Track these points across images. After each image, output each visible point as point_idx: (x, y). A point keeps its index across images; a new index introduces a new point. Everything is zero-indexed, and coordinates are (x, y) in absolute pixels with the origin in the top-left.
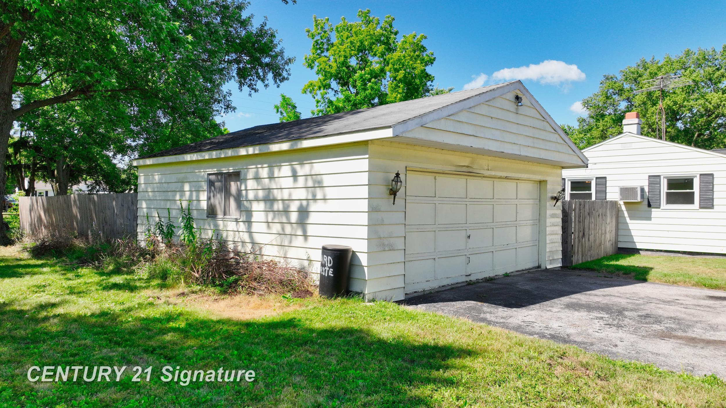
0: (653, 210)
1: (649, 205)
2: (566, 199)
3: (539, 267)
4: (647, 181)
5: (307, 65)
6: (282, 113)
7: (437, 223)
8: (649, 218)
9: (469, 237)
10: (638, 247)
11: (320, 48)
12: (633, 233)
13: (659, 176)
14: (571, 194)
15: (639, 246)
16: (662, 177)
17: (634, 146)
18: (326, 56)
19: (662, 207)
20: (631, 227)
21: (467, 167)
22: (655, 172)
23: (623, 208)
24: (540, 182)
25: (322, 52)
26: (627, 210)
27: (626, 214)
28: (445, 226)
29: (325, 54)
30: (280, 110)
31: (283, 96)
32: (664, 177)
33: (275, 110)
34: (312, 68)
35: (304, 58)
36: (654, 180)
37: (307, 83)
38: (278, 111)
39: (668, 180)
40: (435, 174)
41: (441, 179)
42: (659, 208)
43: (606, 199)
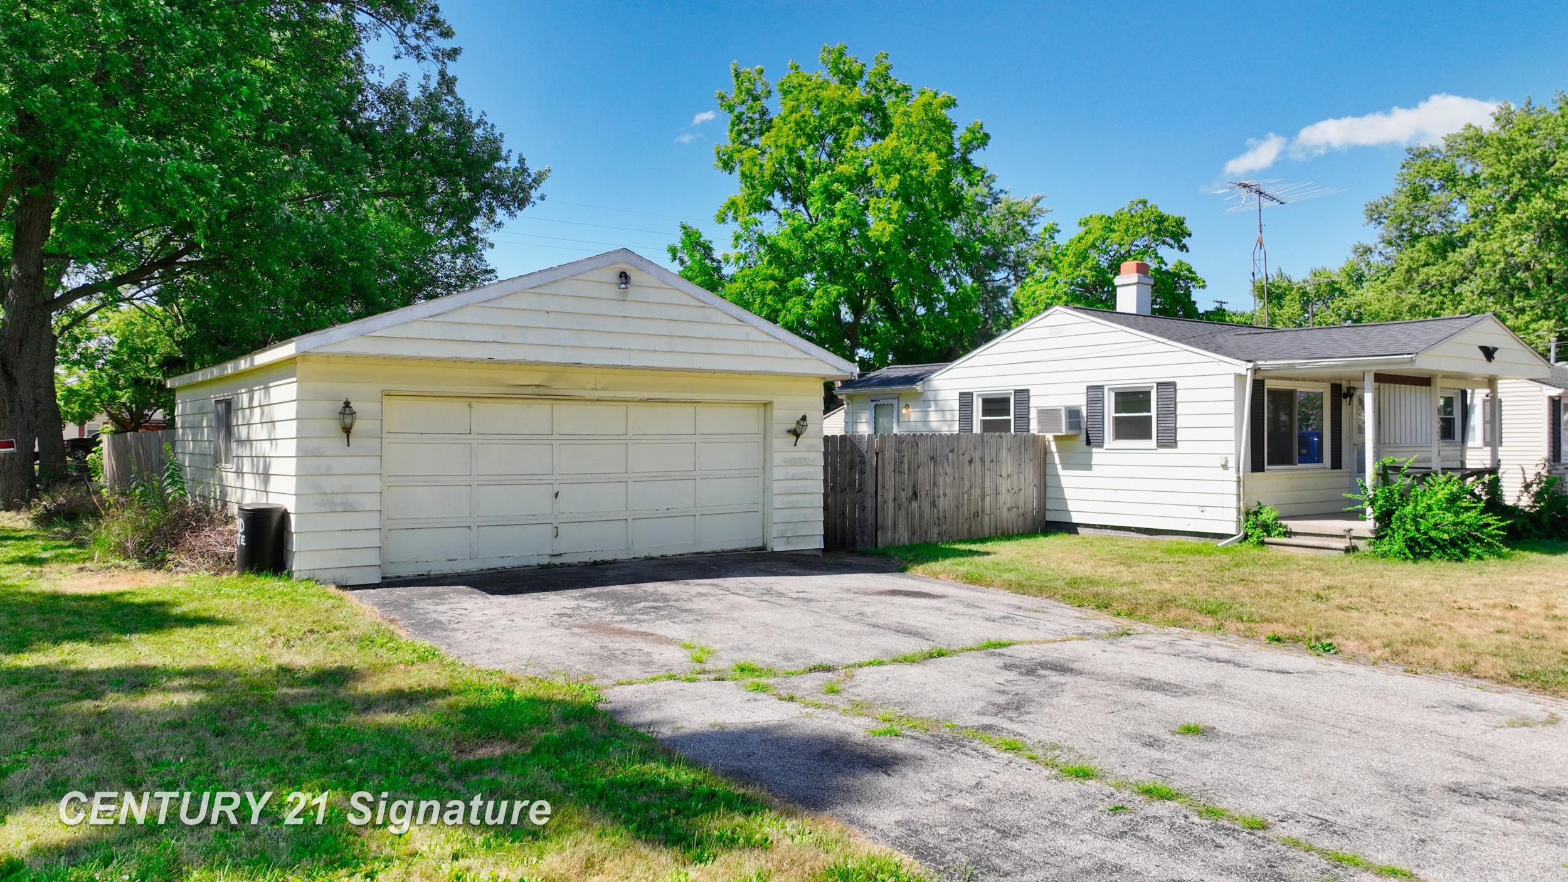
0: (1094, 450)
1: (1088, 442)
2: (975, 431)
3: (763, 548)
4: (1085, 396)
5: (721, 164)
6: (682, 262)
7: (474, 473)
8: (1088, 466)
9: (557, 495)
10: (1074, 521)
11: (746, 130)
12: (1068, 494)
13: (1101, 387)
14: (984, 422)
15: (1075, 519)
16: (1106, 388)
17: (1068, 330)
18: (756, 147)
19: (1106, 446)
20: (1064, 482)
21: (537, 386)
22: (1096, 379)
23: (1053, 447)
24: (765, 404)
25: (751, 137)
26: (1059, 451)
27: (1057, 460)
28: (496, 478)
29: (755, 141)
30: (679, 255)
31: (684, 228)
32: (1110, 389)
33: (670, 256)
34: (731, 170)
35: (714, 151)
36: (1095, 392)
37: (726, 201)
38: (674, 259)
39: (1117, 394)
40: (469, 400)
41: (480, 407)
42: (1102, 446)
43: (1029, 431)
